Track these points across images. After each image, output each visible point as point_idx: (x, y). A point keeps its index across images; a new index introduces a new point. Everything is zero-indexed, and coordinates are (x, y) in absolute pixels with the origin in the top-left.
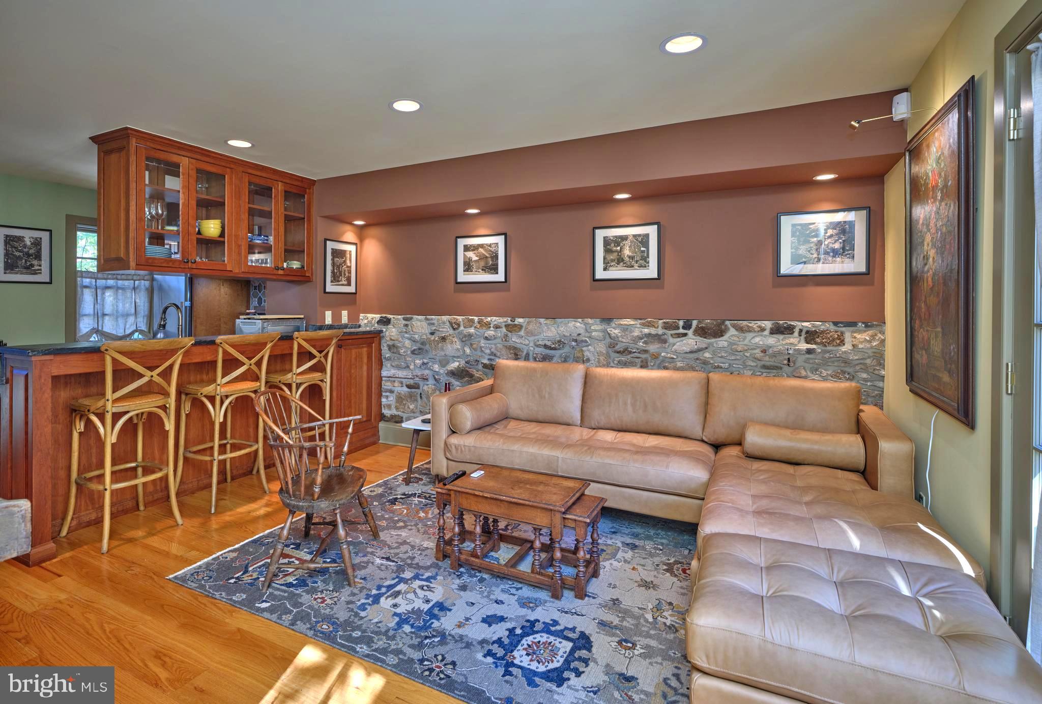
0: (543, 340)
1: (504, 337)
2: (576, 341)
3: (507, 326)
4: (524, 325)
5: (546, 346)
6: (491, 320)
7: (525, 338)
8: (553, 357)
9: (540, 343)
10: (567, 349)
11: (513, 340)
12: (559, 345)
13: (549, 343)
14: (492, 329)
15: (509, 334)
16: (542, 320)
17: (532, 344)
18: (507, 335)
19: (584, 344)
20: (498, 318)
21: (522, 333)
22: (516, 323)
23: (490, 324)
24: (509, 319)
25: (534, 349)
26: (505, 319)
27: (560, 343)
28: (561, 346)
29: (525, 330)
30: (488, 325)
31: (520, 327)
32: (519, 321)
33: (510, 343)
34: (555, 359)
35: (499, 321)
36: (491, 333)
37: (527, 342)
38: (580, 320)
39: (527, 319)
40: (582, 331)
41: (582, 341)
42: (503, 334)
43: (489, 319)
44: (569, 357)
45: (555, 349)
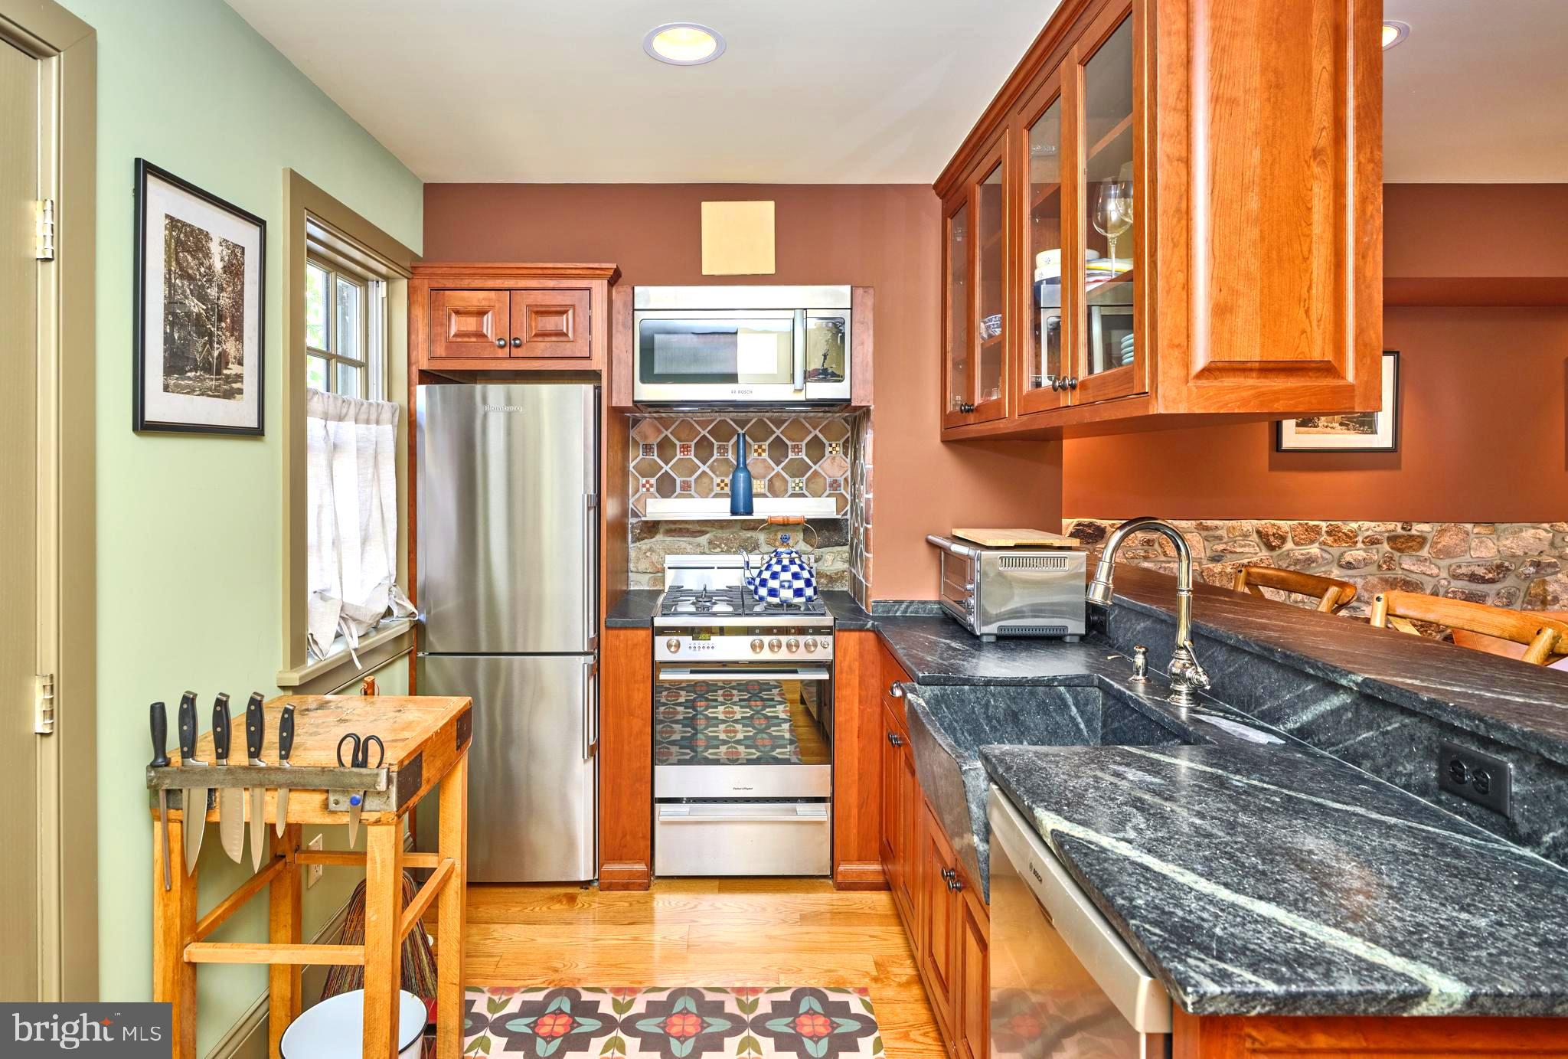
0: (1469, 564)
1: (1385, 562)
2: (1537, 565)
3: (1393, 539)
4: (1430, 537)
5: (1473, 578)
6: (1360, 528)
7: (1431, 563)
8: (1485, 596)
9: (1464, 570)
10: (1510, 581)
11: (1405, 566)
12: (1498, 574)
13: (1481, 571)
14: (1360, 545)
15: (1397, 554)
16: (1469, 526)
17: (1444, 574)
18: (1391, 558)
19: (1549, 570)
20: (1373, 524)
21: (1425, 552)
22: (1413, 532)
23: (1356, 536)
24: (1399, 525)
25: (1449, 582)
26: (1391, 526)
27: (1501, 570)
28: (1501, 576)
29: (1431, 547)
30: (1351, 538)
31: (1421, 540)
32: (1418, 528)
33: (1399, 573)
34: (1489, 601)
35: (1378, 529)
36: (1357, 554)
37: (1435, 571)
38: (1546, 526)
39: (1437, 526)
40: (1546, 546)
41: (1549, 565)
42: (1380, 555)
43: (1354, 525)
44: (1514, 595)
45: (1492, 581)
